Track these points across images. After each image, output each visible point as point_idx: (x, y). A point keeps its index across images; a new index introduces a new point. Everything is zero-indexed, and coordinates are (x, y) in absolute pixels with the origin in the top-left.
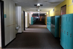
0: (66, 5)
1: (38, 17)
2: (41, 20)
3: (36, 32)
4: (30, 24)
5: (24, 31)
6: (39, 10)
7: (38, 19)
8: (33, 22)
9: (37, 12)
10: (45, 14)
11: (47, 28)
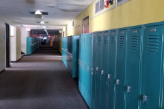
0: (88, 17)
1: (45, 38)
2: (51, 45)
3: (36, 69)
4: (22, 53)
5: (6, 69)
6: (42, 23)
7: (47, 42)
8: (32, 50)
9: (39, 26)
10: (60, 32)
11: (61, 61)
